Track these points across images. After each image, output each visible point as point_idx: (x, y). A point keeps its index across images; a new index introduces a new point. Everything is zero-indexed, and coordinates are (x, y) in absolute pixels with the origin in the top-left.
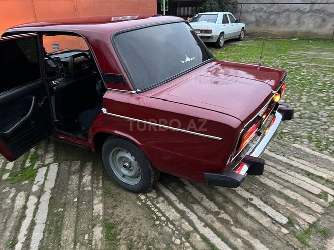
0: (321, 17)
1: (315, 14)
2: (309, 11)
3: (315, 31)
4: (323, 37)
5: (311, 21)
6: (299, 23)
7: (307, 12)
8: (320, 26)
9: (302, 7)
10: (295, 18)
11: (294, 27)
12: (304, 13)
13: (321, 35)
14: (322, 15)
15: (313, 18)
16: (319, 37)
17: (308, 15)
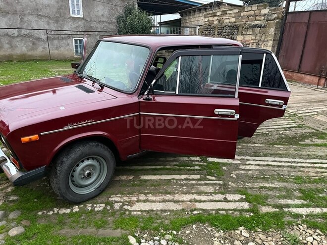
0: (31, 41)
1: (25, 39)
2: (18, 36)
3: (30, 53)
4: (38, 58)
5: (22, 45)
6: (12, 47)
7: (16, 37)
8: (33, 49)
9: (11, 32)
10: (7, 42)
11: (8, 50)
12: (14, 37)
13: (36, 57)
14: (31, 39)
15: (24, 42)
16: (35, 58)
17: (18, 39)
